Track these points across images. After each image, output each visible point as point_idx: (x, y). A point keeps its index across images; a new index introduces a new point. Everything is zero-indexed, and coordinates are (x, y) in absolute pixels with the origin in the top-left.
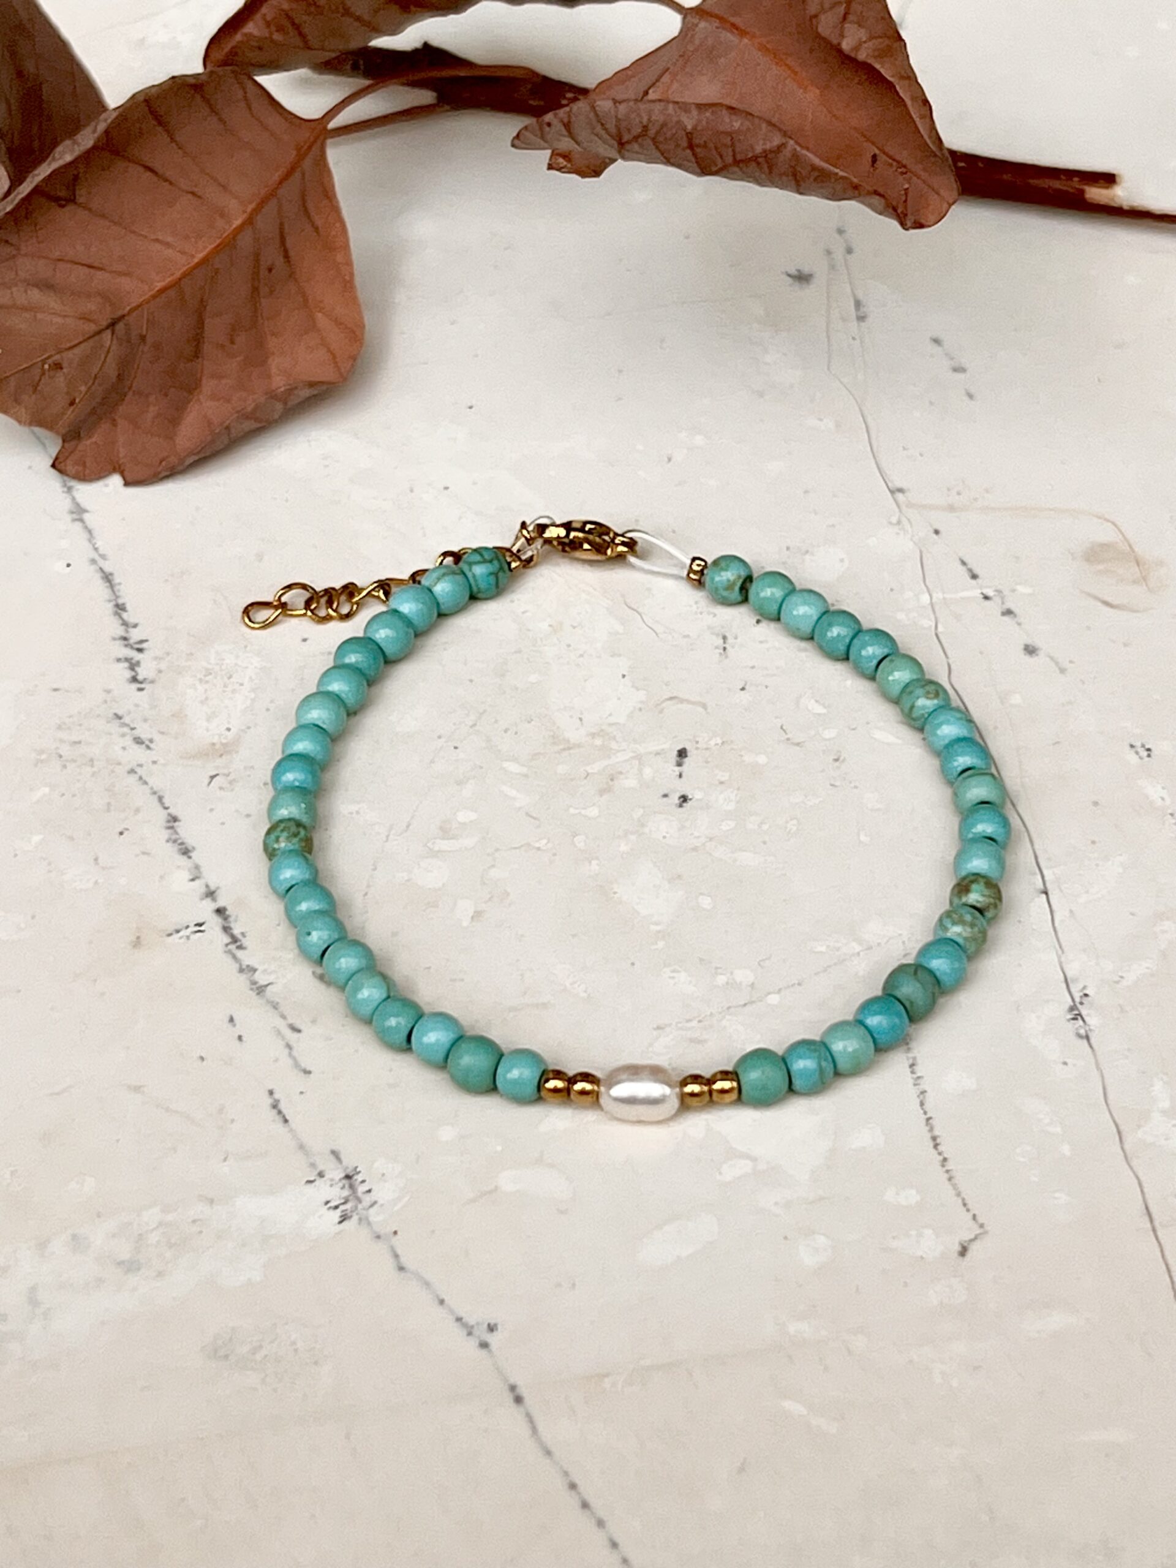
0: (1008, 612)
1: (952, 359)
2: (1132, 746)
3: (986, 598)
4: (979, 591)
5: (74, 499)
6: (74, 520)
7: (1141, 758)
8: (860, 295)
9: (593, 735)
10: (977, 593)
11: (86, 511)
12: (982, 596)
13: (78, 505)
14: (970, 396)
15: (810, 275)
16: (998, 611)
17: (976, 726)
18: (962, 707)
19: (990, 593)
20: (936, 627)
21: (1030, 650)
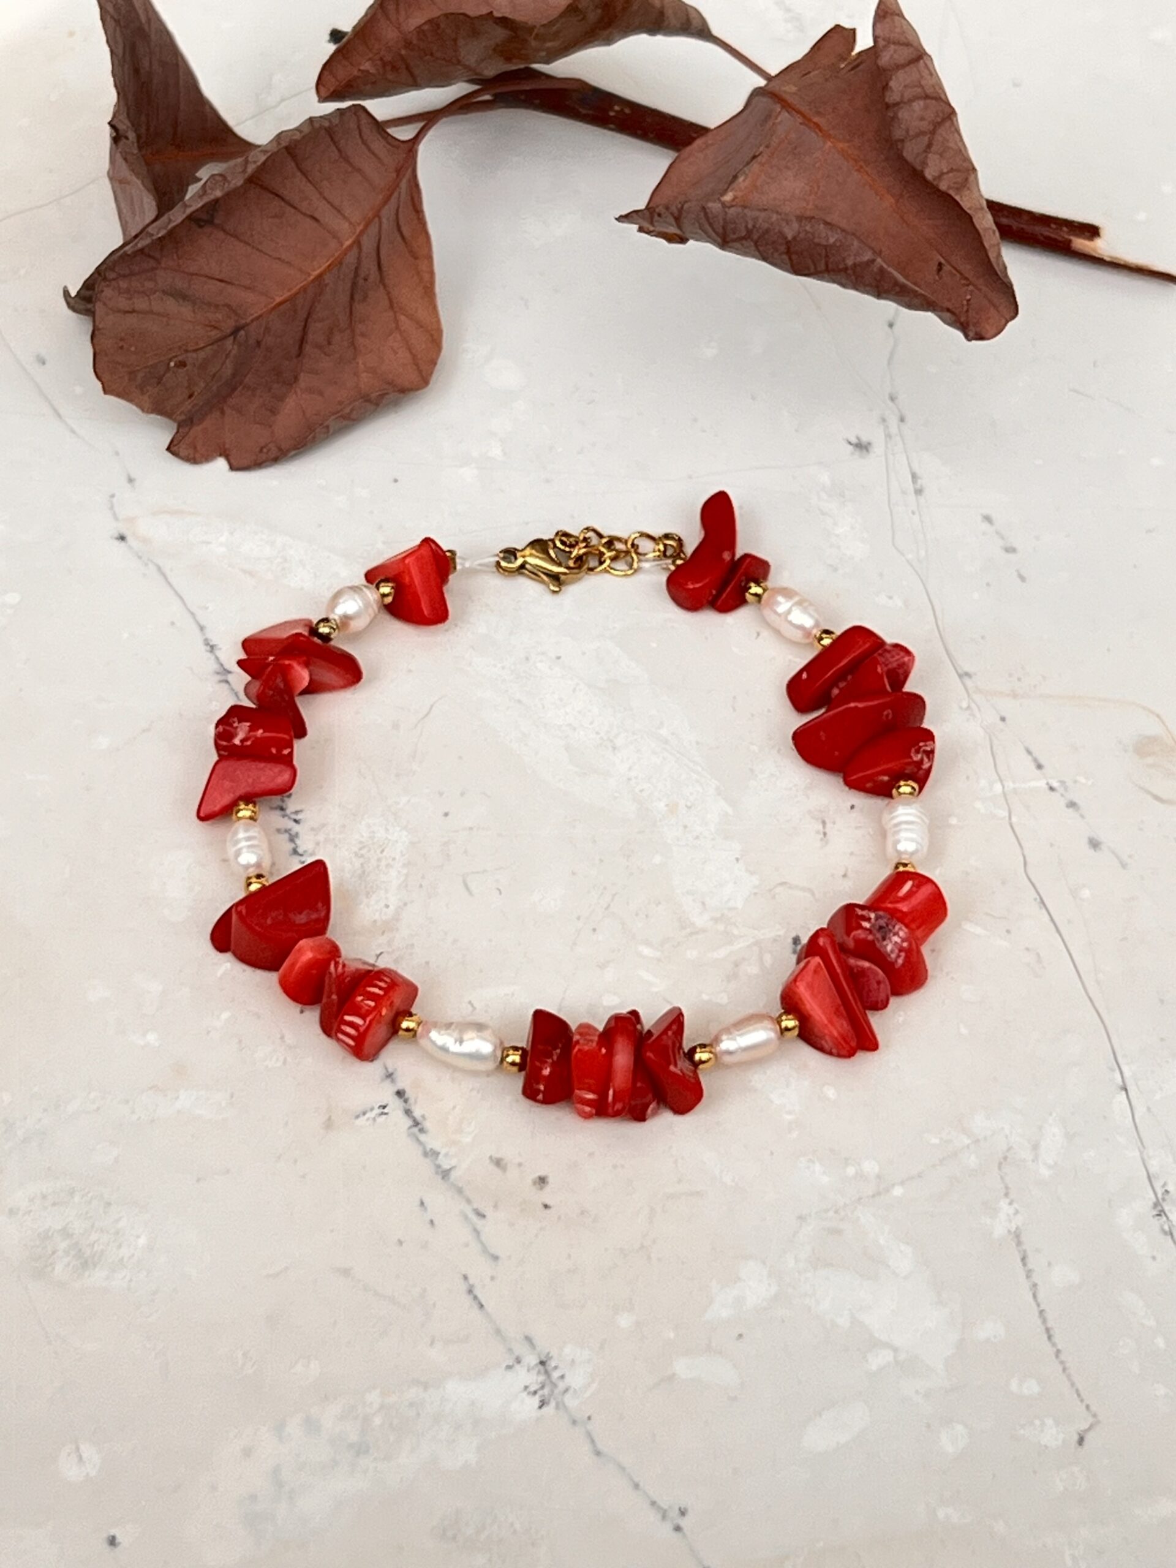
0: (1072, 805)
1: (1003, 538)
3: (1052, 789)
4: (1045, 782)
8: (915, 470)
9: (716, 920)
10: (1042, 784)
12: (1046, 787)
14: (1022, 578)
15: (869, 444)
16: (1063, 803)
17: (1052, 920)
18: (1039, 900)
19: (1055, 784)
20: (1010, 818)
21: (1094, 844)
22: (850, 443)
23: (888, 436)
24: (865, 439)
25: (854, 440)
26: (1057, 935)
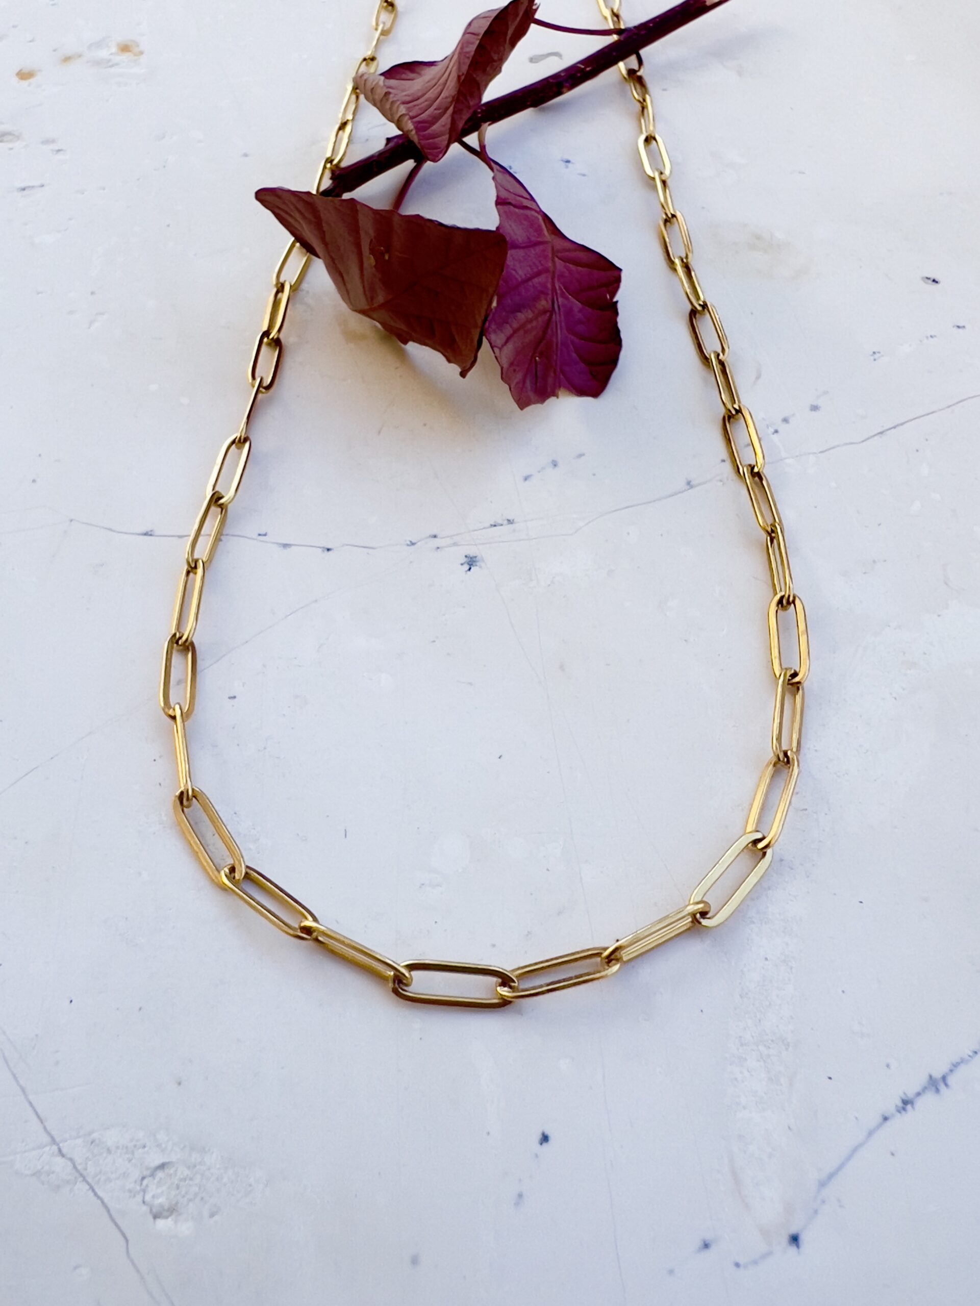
0: (785, 420)
1: (543, 468)
2: (875, 360)
3: (776, 431)
4: (772, 436)
5: (918, 1094)
6: (946, 1085)
7: (883, 356)
8: (488, 525)
10: (775, 437)
11: (931, 1077)
12: (775, 434)
13: (925, 1089)
14: (580, 456)
15: (466, 556)
16: (785, 425)
17: (894, 427)
18: (881, 435)
19: (771, 430)
20: (815, 453)
21: (815, 408)
22: (470, 569)
23: (455, 544)
24: (464, 560)
25: (466, 567)
26: (905, 425)
